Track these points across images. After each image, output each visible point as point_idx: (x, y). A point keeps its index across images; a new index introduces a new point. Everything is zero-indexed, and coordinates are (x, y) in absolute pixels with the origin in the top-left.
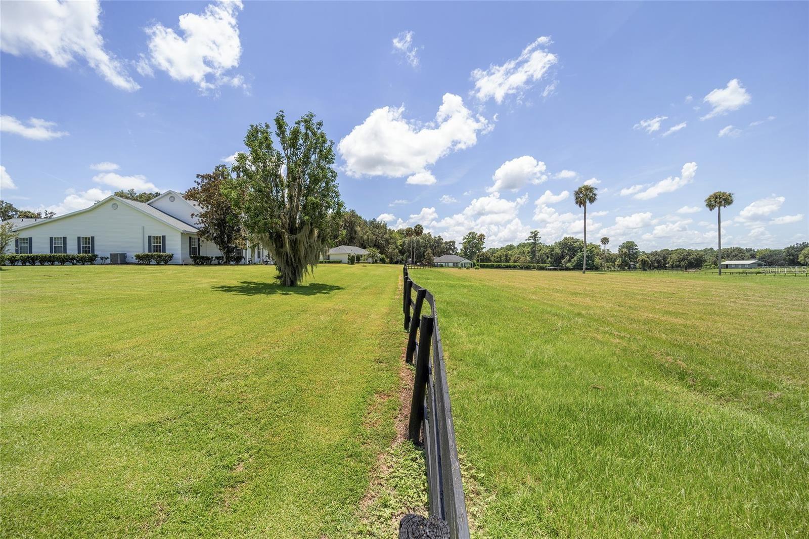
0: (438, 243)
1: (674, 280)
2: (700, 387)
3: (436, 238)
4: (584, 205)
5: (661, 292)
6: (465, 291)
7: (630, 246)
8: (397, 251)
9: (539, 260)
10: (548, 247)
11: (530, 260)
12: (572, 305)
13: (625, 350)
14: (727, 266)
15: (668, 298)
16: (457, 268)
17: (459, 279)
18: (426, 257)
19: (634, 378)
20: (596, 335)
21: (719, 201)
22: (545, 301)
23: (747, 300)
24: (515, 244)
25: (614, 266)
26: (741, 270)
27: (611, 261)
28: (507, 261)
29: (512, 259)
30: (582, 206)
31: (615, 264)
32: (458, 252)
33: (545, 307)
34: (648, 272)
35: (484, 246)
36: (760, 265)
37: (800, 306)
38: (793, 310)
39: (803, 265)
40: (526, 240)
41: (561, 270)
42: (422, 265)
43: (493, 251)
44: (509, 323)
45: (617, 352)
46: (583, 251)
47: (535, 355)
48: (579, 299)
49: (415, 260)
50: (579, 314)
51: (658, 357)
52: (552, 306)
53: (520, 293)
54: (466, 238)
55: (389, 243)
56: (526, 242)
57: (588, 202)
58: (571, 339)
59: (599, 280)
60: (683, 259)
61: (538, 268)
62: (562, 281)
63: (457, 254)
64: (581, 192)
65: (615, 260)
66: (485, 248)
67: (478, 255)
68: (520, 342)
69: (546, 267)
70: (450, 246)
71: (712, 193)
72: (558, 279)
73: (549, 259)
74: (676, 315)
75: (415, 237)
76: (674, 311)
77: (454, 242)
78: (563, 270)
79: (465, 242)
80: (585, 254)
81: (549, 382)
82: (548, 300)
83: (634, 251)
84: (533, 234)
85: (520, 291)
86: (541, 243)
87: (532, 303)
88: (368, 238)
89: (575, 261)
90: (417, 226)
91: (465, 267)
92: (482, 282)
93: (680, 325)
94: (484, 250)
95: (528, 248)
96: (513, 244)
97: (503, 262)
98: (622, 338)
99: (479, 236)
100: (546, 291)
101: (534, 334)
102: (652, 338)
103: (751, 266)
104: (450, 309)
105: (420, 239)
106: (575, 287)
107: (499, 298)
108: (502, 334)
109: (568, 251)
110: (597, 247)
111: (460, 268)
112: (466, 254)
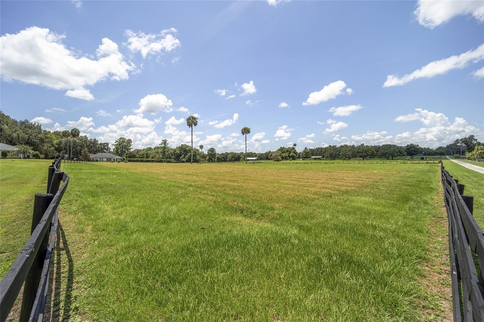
0: (94, 144)
1: (231, 166)
2: (250, 215)
3: (92, 140)
4: (191, 127)
5: (226, 172)
6: (115, 176)
7: (212, 150)
8: (53, 148)
9: (167, 157)
10: (172, 149)
11: (162, 157)
12: (187, 181)
13: (215, 202)
14: (248, 160)
15: (229, 174)
16: (110, 162)
17: (110, 169)
18: (82, 154)
19: (221, 217)
20: (200, 196)
21: (246, 131)
22: (171, 180)
23: (257, 173)
24: (153, 147)
25: (205, 160)
26: (252, 162)
27: (204, 158)
28: (148, 157)
29: (151, 156)
30: (190, 127)
31: (206, 159)
32: (110, 150)
33: (171, 183)
34: (220, 163)
35: (131, 147)
36: (258, 160)
37: (272, 174)
38: (270, 176)
39: (270, 159)
40: (160, 145)
41: (180, 162)
42: (79, 159)
43: (138, 151)
44: (147, 195)
45: (211, 204)
46: (191, 152)
47: (164, 214)
48: (190, 177)
49: (71, 156)
50: (191, 185)
51: (230, 204)
52: (175, 182)
53: (155, 176)
54: (117, 142)
55: (44, 142)
56: (159, 146)
57: (193, 125)
58: (187, 200)
59: (199, 167)
60: (233, 157)
61: (167, 162)
62: (180, 168)
63: (110, 152)
64: (190, 119)
65: (206, 157)
66: (132, 149)
67: (127, 154)
68: (155, 207)
69: (171, 161)
70: (104, 146)
71: (243, 128)
72: (179, 167)
73: (173, 157)
74: (234, 181)
75: (72, 138)
76: (233, 180)
77: (108, 144)
78: (181, 162)
79: (117, 144)
80: (192, 154)
81: (175, 232)
82: (173, 179)
83: (214, 153)
84: (164, 142)
85: (156, 174)
86: (168, 147)
87: (163, 181)
88: (18, 137)
89: (187, 158)
90: (73, 130)
91: (116, 161)
92: (129, 170)
93: (237, 186)
94: (131, 150)
95: (160, 150)
96: (152, 147)
97: (145, 158)
98: (213, 196)
99: (127, 141)
100: (171, 174)
101: (164, 201)
102: (226, 194)
103: (255, 160)
104: (99, 190)
105: (77, 140)
106: (187, 171)
107: (140, 180)
108: (140, 204)
109: (183, 152)
110: (198, 150)
111: (112, 162)
112: (117, 152)
